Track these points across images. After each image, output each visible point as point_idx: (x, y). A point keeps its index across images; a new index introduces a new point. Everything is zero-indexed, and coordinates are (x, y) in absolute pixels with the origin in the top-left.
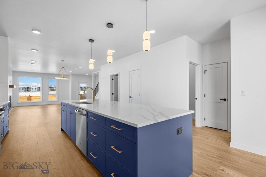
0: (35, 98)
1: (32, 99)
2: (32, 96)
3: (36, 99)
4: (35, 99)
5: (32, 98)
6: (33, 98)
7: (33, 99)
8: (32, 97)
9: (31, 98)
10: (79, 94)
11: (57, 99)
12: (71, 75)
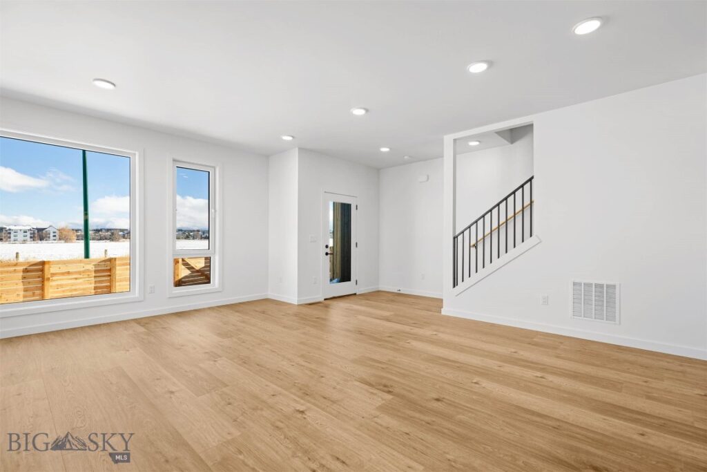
0: (64, 269)
1: (47, 275)
2: (49, 262)
3: (68, 273)
4: (63, 274)
5: (49, 270)
6: (53, 269)
7: (53, 275)
8: (46, 267)
9: (42, 270)
10: (327, 254)
11: (214, 283)
12: (297, 149)
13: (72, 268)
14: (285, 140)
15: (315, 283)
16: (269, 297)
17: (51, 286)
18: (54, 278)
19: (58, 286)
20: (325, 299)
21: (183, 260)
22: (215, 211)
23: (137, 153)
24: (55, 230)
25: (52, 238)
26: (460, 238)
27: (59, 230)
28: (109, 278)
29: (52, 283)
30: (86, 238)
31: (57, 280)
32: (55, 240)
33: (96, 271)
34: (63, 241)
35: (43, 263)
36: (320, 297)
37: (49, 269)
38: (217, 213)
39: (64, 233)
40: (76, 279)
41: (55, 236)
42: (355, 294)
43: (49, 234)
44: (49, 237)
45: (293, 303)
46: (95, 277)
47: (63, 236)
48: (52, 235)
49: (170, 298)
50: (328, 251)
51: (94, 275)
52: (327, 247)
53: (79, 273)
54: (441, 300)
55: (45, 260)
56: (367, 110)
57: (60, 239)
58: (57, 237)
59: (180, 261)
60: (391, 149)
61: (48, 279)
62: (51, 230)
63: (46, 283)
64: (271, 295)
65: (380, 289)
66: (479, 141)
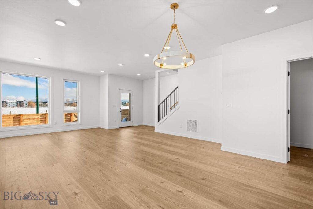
0: (28, 117)
2: (22, 115)
3: (29, 119)
4: (27, 119)
6: (24, 118)
7: (24, 119)
8: (21, 116)
9: (20, 118)
10: (120, 111)
11: (79, 121)
12: (108, 75)
13: (31, 117)
14: (102, 72)
15: (115, 122)
16: (100, 127)
17: (23, 124)
18: (24, 121)
19: (26, 124)
20: (119, 128)
21: (74, 114)
22: (79, 96)
23: (50, 77)
24: (27, 102)
25: (25, 105)
26: (160, 106)
27: (28, 102)
28: (44, 121)
29: (23, 123)
30: (37, 106)
31: (25, 121)
32: (26, 106)
33: (41, 118)
34: (30, 107)
35: (20, 115)
36: (117, 127)
37: (22, 118)
38: (80, 97)
39: (31, 103)
40: (32, 121)
41: (26, 105)
42: (132, 126)
43: (24, 104)
44: (24, 105)
45: (106, 128)
46: (40, 120)
47: (30, 105)
48: (25, 104)
49: (62, 126)
50: (121, 110)
51: (39, 120)
52: (120, 109)
53: (34, 119)
54: (154, 127)
55: (21, 114)
56: (123, 65)
57: (29, 106)
58: (28, 105)
59: (73, 114)
60: (141, 74)
61: (22, 121)
62: (25, 102)
63: (21, 122)
64: (101, 126)
65: (143, 125)
66: (170, 72)
